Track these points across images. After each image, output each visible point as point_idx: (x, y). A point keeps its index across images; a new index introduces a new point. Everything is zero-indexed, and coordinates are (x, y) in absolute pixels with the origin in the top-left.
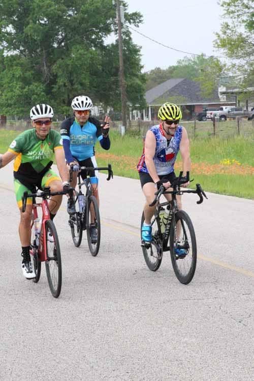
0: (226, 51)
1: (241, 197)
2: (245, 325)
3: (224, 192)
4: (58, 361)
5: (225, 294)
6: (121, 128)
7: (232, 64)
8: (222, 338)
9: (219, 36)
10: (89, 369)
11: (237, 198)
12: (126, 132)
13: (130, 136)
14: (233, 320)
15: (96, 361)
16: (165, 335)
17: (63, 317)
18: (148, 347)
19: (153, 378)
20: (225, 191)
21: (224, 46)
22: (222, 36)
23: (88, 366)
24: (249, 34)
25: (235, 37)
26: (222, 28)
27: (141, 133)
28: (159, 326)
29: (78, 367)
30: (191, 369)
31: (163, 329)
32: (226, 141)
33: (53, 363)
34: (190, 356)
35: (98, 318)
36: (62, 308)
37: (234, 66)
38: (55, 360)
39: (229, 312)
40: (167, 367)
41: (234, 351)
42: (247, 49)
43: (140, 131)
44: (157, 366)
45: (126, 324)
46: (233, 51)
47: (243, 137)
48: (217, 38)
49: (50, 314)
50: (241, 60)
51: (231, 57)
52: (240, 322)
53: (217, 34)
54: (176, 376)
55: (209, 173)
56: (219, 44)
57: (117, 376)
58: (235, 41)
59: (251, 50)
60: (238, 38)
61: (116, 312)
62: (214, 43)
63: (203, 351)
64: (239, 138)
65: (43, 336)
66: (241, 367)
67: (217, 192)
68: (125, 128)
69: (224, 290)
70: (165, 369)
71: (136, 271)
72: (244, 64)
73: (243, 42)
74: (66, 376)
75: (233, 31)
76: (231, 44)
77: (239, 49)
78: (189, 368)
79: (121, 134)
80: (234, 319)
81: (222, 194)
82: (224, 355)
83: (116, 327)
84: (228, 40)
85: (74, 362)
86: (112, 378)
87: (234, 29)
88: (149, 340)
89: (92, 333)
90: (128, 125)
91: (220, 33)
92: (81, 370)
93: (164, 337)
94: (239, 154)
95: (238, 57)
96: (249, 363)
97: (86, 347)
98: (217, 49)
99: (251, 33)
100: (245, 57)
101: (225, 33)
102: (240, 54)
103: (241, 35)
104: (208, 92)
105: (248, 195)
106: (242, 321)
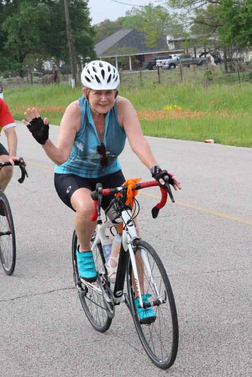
1: (178, 139)
2: (161, 239)
3: (163, 136)
6: (71, 81)
7: (174, 13)
11: (174, 140)
12: (76, 84)
13: (80, 88)
14: (151, 236)
20: (163, 134)
32: (170, 88)
37: (175, 15)
47: (185, 84)
50: (183, 9)
51: (173, 6)
55: (150, 119)
57: (53, 281)
64: (182, 84)
67: (157, 136)
68: (75, 81)
72: (185, 13)
79: (71, 87)
81: (161, 137)
90: (77, 78)
94: (181, 100)
95: (180, 7)
100: (186, 6)
102: (181, 4)
104: (152, 42)
105: (184, 136)
106: (158, 236)
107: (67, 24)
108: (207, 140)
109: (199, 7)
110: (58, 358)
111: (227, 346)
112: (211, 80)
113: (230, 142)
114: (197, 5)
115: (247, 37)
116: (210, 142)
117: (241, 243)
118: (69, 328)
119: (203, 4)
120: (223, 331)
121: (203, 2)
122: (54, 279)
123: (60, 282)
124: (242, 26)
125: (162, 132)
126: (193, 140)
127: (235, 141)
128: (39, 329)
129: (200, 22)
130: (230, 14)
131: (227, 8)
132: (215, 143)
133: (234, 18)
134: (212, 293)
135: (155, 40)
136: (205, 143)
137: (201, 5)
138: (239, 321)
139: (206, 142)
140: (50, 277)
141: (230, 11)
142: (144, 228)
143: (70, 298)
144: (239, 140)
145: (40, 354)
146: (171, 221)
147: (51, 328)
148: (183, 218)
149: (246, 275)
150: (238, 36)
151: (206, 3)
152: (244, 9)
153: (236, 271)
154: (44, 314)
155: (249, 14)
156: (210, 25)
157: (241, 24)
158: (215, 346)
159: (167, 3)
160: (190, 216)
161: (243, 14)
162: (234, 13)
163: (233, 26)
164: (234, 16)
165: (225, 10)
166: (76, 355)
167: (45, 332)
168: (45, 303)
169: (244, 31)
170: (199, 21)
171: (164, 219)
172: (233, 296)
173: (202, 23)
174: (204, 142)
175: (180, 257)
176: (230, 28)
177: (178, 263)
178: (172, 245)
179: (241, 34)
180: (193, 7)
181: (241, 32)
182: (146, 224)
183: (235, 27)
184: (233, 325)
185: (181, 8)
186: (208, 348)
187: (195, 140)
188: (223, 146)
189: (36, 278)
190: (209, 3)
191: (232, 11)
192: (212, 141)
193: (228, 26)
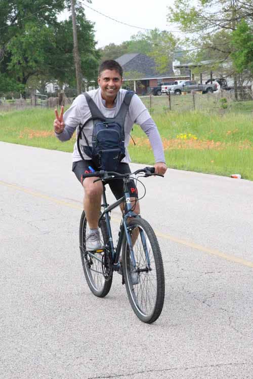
0: (180, 25)
1: (200, 172)
2: (208, 305)
3: (182, 168)
4: (19, 349)
5: (188, 273)
7: (186, 38)
8: (186, 319)
9: (172, 11)
10: (52, 357)
11: (195, 173)
15: (58, 348)
16: (129, 319)
17: (23, 303)
18: (112, 332)
19: (118, 364)
20: (183, 166)
21: (177, 20)
22: (175, 10)
23: (50, 354)
24: (201, 8)
25: (188, 11)
26: (175, 2)
28: (121, 309)
29: (41, 355)
30: (156, 354)
31: (126, 312)
32: (182, 117)
33: (15, 352)
34: (155, 340)
35: (60, 302)
36: (23, 292)
37: (187, 40)
38: (16, 349)
39: (192, 292)
40: (131, 353)
41: (199, 333)
42: (200, 23)
44: (121, 352)
45: (89, 308)
46: (186, 25)
47: (198, 111)
48: (170, 12)
49: (11, 300)
51: (185, 29)
52: (204, 302)
53: (170, 8)
54: (141, 362)
56: (173, 18)
57: (81, 364)
58: (188, 15)
59: (203, 24)
60: (191, 12)
61: (78, 295)
62: (168, 17)
63: (168, 334)
64: (196, 112)
65: (3, 323)
66: (206, 350)
67: (175, 168)
69: (186, 269)
70: (130, 354)
72: (197, 38)
73: (196, 16)
74: (29, 365)
75: (185, 5)
76: (184, 18)
77: (193, 23)
78: (154, 353)
80: (198, 300)
81: (180, 169)
82: (189, 338)
83: (78, 311)
84: (181, 14)
85: (36, 350)
86: (74, 366)
87: (187, 3)
88: (112, 324)
89: (53, 318)
91: (174, 7)
92: (43, 358)
93: (128, 320)
94: (195, 129)
95: (192, 31)
96: (215, 346)
97: (47, 333)
98: (171, 23)
99: (204, 6)
100: (197, 31)
101: (178, 7)
102: (193, 28)
103: (194, 9)
104: (162, 67)
105: (206, 170)
106: (206, 301)
107: (75, 45)
108: (233, 175)
109: (211, 32)
114: (210, 30)
116: (236, 177)
119: (216, 30)
121: (216, 28)
122: (82, 360)
123: (90, 366)
125: (181, 164)
126: (216, 174)
129: (212, 48)
130: (244, 40)
131: (242, 34)
132: (242, 178)
133: (248, 44)
135: (165, 65)
136: (233, 179)
137: (213, 31)
139: (232, 177)
141: (244, 37)
142: (184, 288)
146: (217, 279)
148: (231, 277)
151: (219, 28)
156: (222, 51)
159: (178, 27)
160: (239, 274)
162: (248, 39)
163: (246, 51)
164: (248, 42)
165: (239, 35)
170: (211, 46)
171: (207, 276)
173: (215, 49)
174: (229, 177)
175: (241, 335)
176: (243, 54)
177: (240, 344)
178: (225, 314)
180: (206, 31)
182: (187, 283)
183: (249, 52)
185: (193, 32)
187: (218, 175)
190: (222, 29)
191: (247, 37)
192: (239, 176)
193: (242, 52)
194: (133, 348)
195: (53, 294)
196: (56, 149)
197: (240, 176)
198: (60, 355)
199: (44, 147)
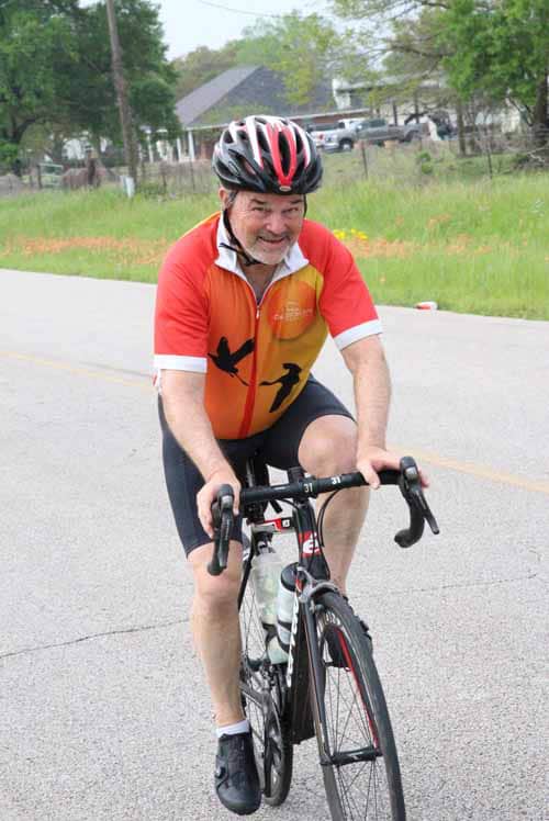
6: (126, 187)
7: (347, 30)
12: (137, 187)
13: (146, 197)
27: (168, 188)
32: (340, 194)
37: (350, 34)
43: (165, 185)
46: (345, 2)
47: (374, 182)
51: (345, 15)
57: (86, 616)
64: (367, 184)
68: (135, 181)
71: (135, 450)
72: (370, 29)
79: (126, 195)
90: (139, 174)
94: (365, 218)
95: (357, 15)
100: (373, 13)
102: (362, 8)
104: (300, 92)
107: (115, 57)
108: (421, 304)
109: (401, 15)
110: (95, 783)
111: (462, 749)
112: (428, 172)
113: (472, 307)
114: (397, 10)
115: (506, 79)
116: (427, 308)
117: (495, 525)
118: (121, 718)
119: (409, 10)
120: (454, 716)
121: (409, 5)
122: (87, 611)
123: (101, 617)
124: (495, 55)
126: (388, 304)
127: (483, 303)
128: (55, 722)
129: (402, 48)
130: (469, 30)
131: (460, 17)
132: (439, 308)
133: (479, 36)
134: (431, 636)
135: (306, 89)
136: (417, 310)
137: (406, 12)
138: (488, 695)
139: (419, 308)
140: (80, 609)
141: (467, 23)
143: (123, 652)
144: (491, 302)
145: (58, 775)
147: (82, 718)
149: (504, 594)
150: (487, 78)
151: (415, 7)
152: (499, 19)
153: (483, 586)
154: (67, 688)
155: (509, 29)
156: (424, 54)
157: (491, 51)
158: (437, 749)
159: (332, 8)
161: (497, 30)
162: (477, 27)
163: (475, 54)
164: (476, 32)
165: (456, 21)
166: (135, 777)
167: (69, 729)
168: (69, 666)
169: (498, 67)
170: (400, 45)
172: (477, 639)
173: (408, 49)
174: (414, 307)
176: (469, 60)
179: (493, 73)
180: (387, 14)
181: (492, 68)
183: (480, 56)
184: (477, 702)
185: (360, 18)
186: (421, 755)
187: (394, 305)
188: (456, 315)
189: (51, 612)
190: (423, 7)
191: (472, 24)
192: (433, 304)
193: (465, 55)
194: (178, 589)
195: (47, 521)
196: (77, 274)
197: (436, 307)
198: (51, 608)
199: (54, 271)
